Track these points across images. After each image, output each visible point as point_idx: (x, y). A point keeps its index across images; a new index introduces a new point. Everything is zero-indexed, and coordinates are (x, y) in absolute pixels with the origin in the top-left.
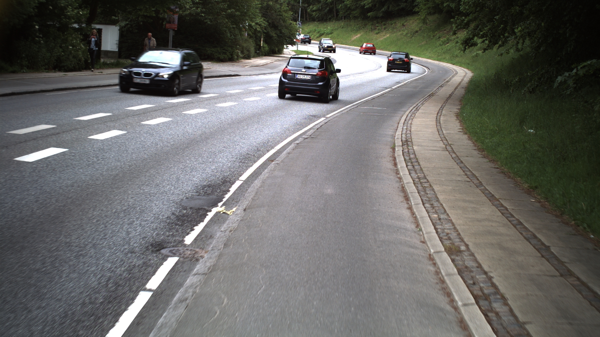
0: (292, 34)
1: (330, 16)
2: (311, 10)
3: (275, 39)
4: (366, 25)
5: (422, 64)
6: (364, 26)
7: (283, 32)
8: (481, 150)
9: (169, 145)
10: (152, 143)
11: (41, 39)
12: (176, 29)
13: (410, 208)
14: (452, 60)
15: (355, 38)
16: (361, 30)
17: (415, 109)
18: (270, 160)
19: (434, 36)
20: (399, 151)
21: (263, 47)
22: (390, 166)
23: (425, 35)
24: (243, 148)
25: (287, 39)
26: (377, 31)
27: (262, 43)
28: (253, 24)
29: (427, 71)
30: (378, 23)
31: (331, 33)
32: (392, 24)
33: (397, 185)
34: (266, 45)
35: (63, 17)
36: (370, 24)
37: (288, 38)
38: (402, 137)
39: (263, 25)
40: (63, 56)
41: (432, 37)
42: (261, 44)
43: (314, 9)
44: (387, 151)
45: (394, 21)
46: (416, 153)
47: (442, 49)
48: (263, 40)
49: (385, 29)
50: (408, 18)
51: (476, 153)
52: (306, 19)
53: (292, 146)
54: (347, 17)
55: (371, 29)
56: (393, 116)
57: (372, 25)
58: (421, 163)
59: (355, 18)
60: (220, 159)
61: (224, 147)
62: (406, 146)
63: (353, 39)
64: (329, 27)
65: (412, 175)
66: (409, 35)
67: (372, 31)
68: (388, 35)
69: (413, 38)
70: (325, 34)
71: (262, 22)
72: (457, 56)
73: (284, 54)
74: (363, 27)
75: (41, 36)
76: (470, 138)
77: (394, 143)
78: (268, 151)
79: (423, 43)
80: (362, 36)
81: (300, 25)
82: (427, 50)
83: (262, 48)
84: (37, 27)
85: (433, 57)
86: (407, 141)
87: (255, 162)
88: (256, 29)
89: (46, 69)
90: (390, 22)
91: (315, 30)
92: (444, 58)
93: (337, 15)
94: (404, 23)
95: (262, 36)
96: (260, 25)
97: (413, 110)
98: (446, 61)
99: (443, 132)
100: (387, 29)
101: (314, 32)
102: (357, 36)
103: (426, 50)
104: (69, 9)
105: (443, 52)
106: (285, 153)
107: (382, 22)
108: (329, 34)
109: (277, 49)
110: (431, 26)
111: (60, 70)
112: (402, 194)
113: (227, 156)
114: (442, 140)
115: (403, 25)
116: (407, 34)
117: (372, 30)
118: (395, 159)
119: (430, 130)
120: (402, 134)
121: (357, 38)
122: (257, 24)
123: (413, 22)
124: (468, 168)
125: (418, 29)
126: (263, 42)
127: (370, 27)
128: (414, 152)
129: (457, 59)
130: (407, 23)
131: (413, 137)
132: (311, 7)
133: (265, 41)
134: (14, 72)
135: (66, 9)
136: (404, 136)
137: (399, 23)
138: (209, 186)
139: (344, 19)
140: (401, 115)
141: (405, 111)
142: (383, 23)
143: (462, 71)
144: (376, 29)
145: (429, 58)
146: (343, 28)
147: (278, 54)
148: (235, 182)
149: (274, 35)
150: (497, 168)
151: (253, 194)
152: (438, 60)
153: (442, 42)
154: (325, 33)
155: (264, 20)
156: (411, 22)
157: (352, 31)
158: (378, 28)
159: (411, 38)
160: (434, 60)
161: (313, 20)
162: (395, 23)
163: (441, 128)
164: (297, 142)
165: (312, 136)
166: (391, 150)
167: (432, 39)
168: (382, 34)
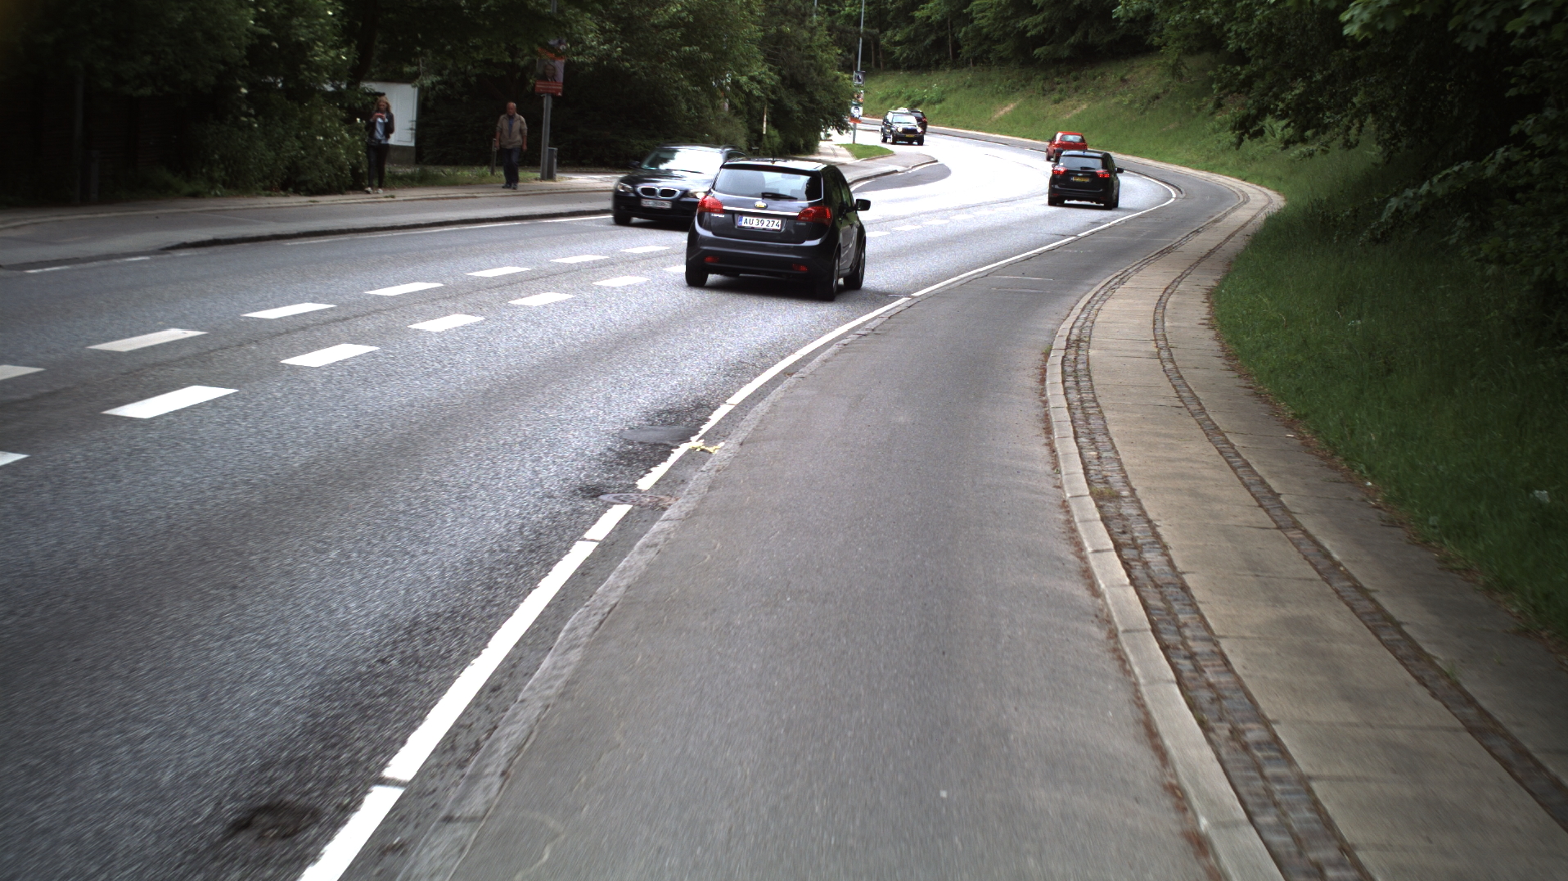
0: (840, 105)
1: (937, 57)
2: (889, 42)
3: (798, 117)
4: (1028, 80)
5: (1166, 179)
6: (1023, 82)
7: (818, 98)
8: (1229, 357)
9: (577, 343)
10: (542, 338)
11: (253, 120)
12: (560, 94)
13: (1050, 445)
14: (1240, 169)
15: (1002, 113)
16: (1017, 94)
17: (1117, 280)
18: (787, 372)
19: (1198, 109)
20: (1056, 358)
21: (768, 135)
22: (1032, 383)
23: (1178, 106)
24: (730, 351)
25: (827, 116)
26: (1056, 96)
27: (765, 125)
28: (744, 79)
29: (1174, 195)
30: (1059, 74)
31: (940, 101)
32: (1095, 78)
33: (1039, 411)
34: (774, 132)
35: (303, 66)
36: (1039, 77)
37: (829, 114)
38: (1070, 333)
39: (768, 81)
40: (303, 158)
41: (1194, 112)
42: (762, 130)
43: (897, 38)
44: (1032, 358)
45: (1099, 71)
46: (1091, 362)
47: (1219, 142)
48: (767, 121)
49: (1076, 89)
50: (1136, 63)
51: (1218, 362)
52: (877, 65)
53: (835, 348)
54: (980, 60)
55: (1043, 88)
56: (1064, 295)
57: (1045, 79)
58: (1095, 378)
59: (1003, 61)
60: (687, 370)
61: (692, 349)
62: (1074, 349)
63: (996, 116)
64: (933, 84)
65: (1069, 396)
66: (1137, 105)
67: (1044, 95)
68: (1084, 106)
69: (1148, 113)
70: (925, 101)
71: (764, 73)
72: (1254, 159)
73: (820, 154)
74: (1023, 86)
75: (252, 111)
76: (1218, 337)
77: (1052, 346)
78: (783, 358)
79: (1171, 127)
80: (1018, 108)
81: (860, 80)
82: (1181, 143)
83: (765, 138)
84: (244, 91)
85: (1194, 162)
86: (1079, 340)
87: (756, 375)
88: (751, 92)
89: (265, 189)
90: (1089, 72)
91: (900, 93)
92: (1223, 165)
93: (956, 55)
94: (1126, 74)
95: (766, 109)
96: (759, 82)
97: (1112, 284)
98: (1227, 172)
99: (1164, 323)
100: (1081, 91)
101: (897, 97)
102: (1007, 109)
103: (1179, 144)
104: (319, 47)
105: (1220, 148)
106: (817, 360)
107: (1069, 73)
108: (934, 104)
109: (802, 142)
110: (1192, 83)
111: (297, 192)
112: (1043, 425)
113: (699, 364)
114: (1156, 340)
115: (1123, 80)
116: (1132, 102)
117: (1045, 93)
118: (1044, 371)
119: (1137, 321)
120: (1072, 328)
121: (1006, 113)
122: (752, 79)
123: (1148, 73)
124: (1188, 387)
125: (1161, 91)
126: (767, 124)
127: (1041, 85)
128: (1088, 360)
129: (1254, 167)
130: (1132, 74)
131: (1094, 334)
132: (889, 33)
133: (773, 123)
134: (195, 195)
135: (311, 49)
136: (1076, 331)
137: (1112, 74)
138: (670, 412)
139: (975, 65)
140: (1082, 293)
141: (1095, 285)
142: (1073, 74)
143: (1260, 197)
144: (1053, 90)
145: (1186, 164)
146: (969, 86)
147: (805, 154)
148: (719, 406)
149: (796, 107)
150: (1251, 388)
151: (756, 422)
152: (1206, 170)
153: (1219, 122)
154: (923, 99)
155: (770, 69)
156: (1143, 72)
157: (993, 96)
158: (1059, 87)
159: (1142, 114)
160: (1198, 168)
161: (895, 66)
162: (1102, 74)
163: (1163, 316)
164: (845, 341)
165: (877, 332)
166: (1042, 357)
167: (1194, 116)
168: (1069, 102)
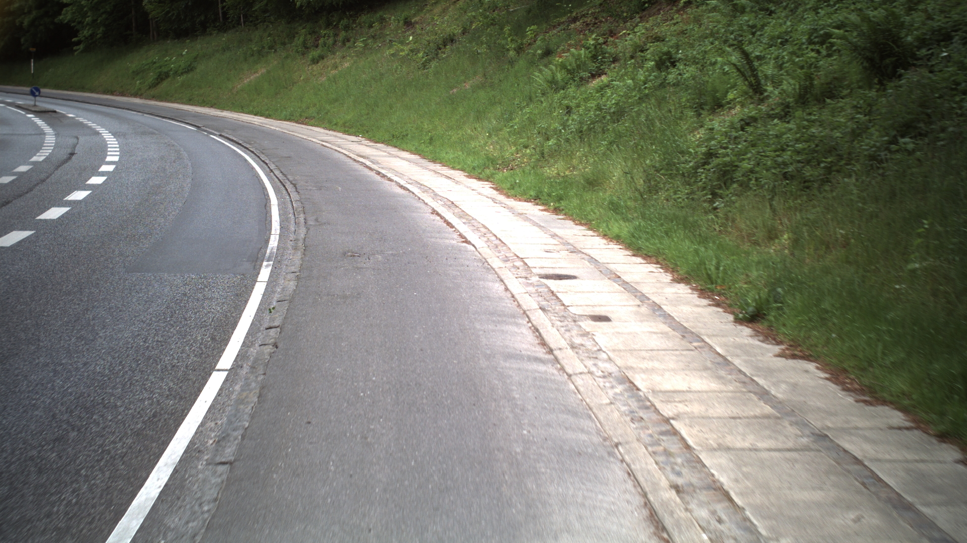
6: (285, 40)
15: (247, 81)
26: (315, 53)
36: (305, 31)
55: (305, 45)
57: (311, 32)
63: (239, 86)
68: (347, 65)
80: (268, 72)
102: (256, 76)
117: (305, 50)
125: (458, 31)
130: (422, 15)
137: (394, 18)
146: (226, 50)
156: (438, 10)
158: (324, 41)
168: (329, 61)
